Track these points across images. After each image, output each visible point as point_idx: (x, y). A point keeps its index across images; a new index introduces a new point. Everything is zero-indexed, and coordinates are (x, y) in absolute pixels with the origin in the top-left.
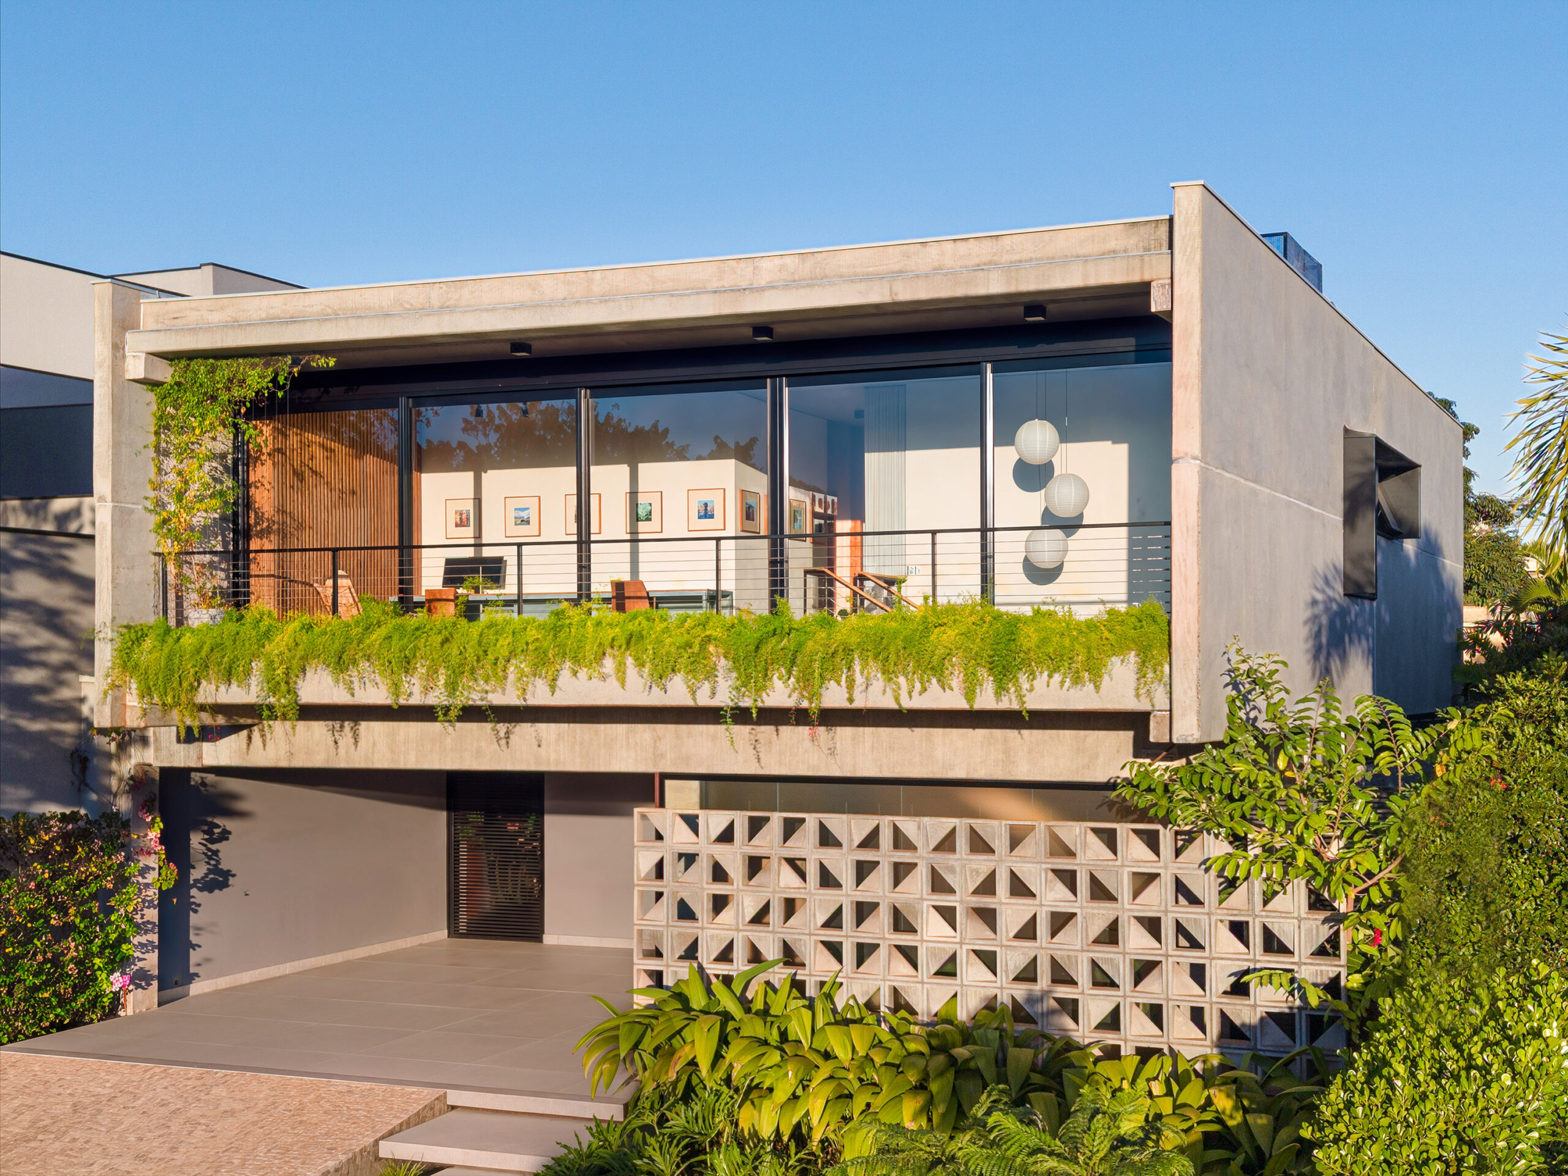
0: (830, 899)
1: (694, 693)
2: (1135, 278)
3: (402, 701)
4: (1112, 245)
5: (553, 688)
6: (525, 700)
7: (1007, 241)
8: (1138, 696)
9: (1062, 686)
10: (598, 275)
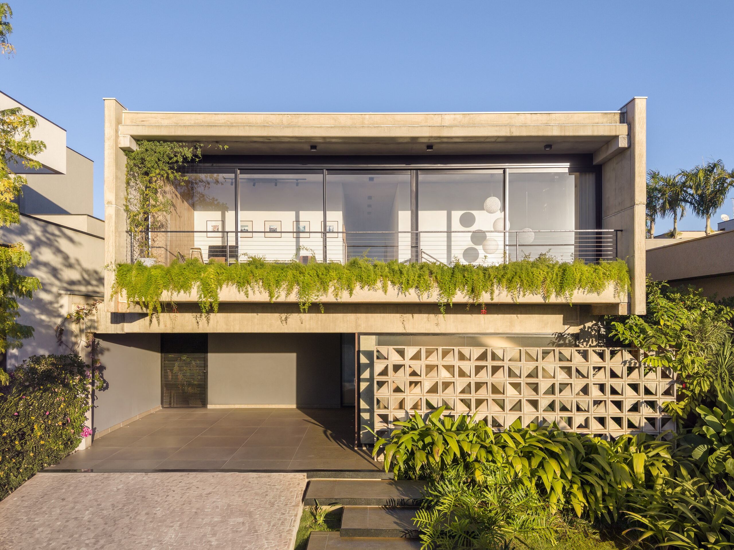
0: (465, 381)
1: (419, 297)
2: (613, 133)
3: (274, 300)
4: (597, 120)
5: (351, 294)
6: (337, 299)
7: (553, 115)
8: (615, 297)
9: (584, 293)
10: (367, 116)
